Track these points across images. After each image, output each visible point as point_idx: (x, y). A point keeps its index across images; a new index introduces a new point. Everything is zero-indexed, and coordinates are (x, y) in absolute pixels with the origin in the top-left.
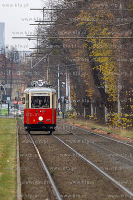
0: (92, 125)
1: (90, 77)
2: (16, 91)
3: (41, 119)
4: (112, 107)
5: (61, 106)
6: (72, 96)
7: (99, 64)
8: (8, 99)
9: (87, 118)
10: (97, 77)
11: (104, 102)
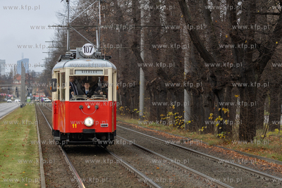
8: (31, 94)
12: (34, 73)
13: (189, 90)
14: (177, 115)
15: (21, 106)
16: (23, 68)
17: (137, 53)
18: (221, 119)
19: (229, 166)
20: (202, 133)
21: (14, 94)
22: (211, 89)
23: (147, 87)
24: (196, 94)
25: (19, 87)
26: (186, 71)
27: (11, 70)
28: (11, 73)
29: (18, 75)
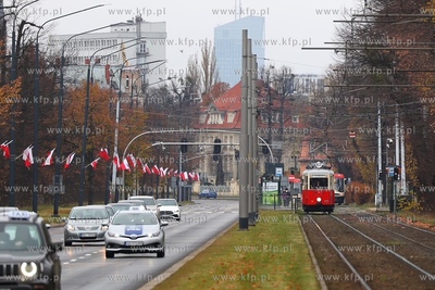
2: (289, 155)
5: (385, 187)
6: (409, 166)
8: (279, 171)
12: (287, 80)
15: (244, 223)
16: (249, 58)
21: (204, 169)
25: (232, 142)
27: (192, 68)
28: (191, 81)
29: (219, 89)
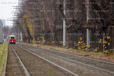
0: (27, 44)
1: (27, 31)
3: (13, 41)
4: (32, 39)
6: (22, 37)
7: (29, 28)
9: (26, 42)
10: (28, 31)
11: (30, 38)
13: (90, 29)
14: (83, 43)
17: (62, 11)
18: (106, 43)
19: (109, 64)
20: (96, 52)
22: (101, 27)
23: (67, 29)
24: (93, 31)
26: (88, 19)
